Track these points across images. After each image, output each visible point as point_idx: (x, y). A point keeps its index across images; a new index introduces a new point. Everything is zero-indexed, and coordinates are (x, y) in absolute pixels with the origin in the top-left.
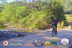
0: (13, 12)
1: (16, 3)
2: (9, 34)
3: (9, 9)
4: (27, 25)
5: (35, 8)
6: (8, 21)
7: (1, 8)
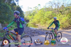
0: (42, 16)
1: (45, 9)
2: (40, 31)
3: (39, 13)
5: (59, 12)
6: (39, 22)
7: (34, 13)
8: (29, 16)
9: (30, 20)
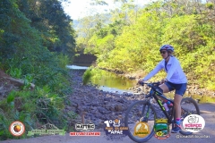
0: (154, 36)
1: (165, 6)
3: (141, 26)
4: (197, 77)
6: (139, 62)
7: (118, 23)
8: (94, 37)
9: (100, 57)
